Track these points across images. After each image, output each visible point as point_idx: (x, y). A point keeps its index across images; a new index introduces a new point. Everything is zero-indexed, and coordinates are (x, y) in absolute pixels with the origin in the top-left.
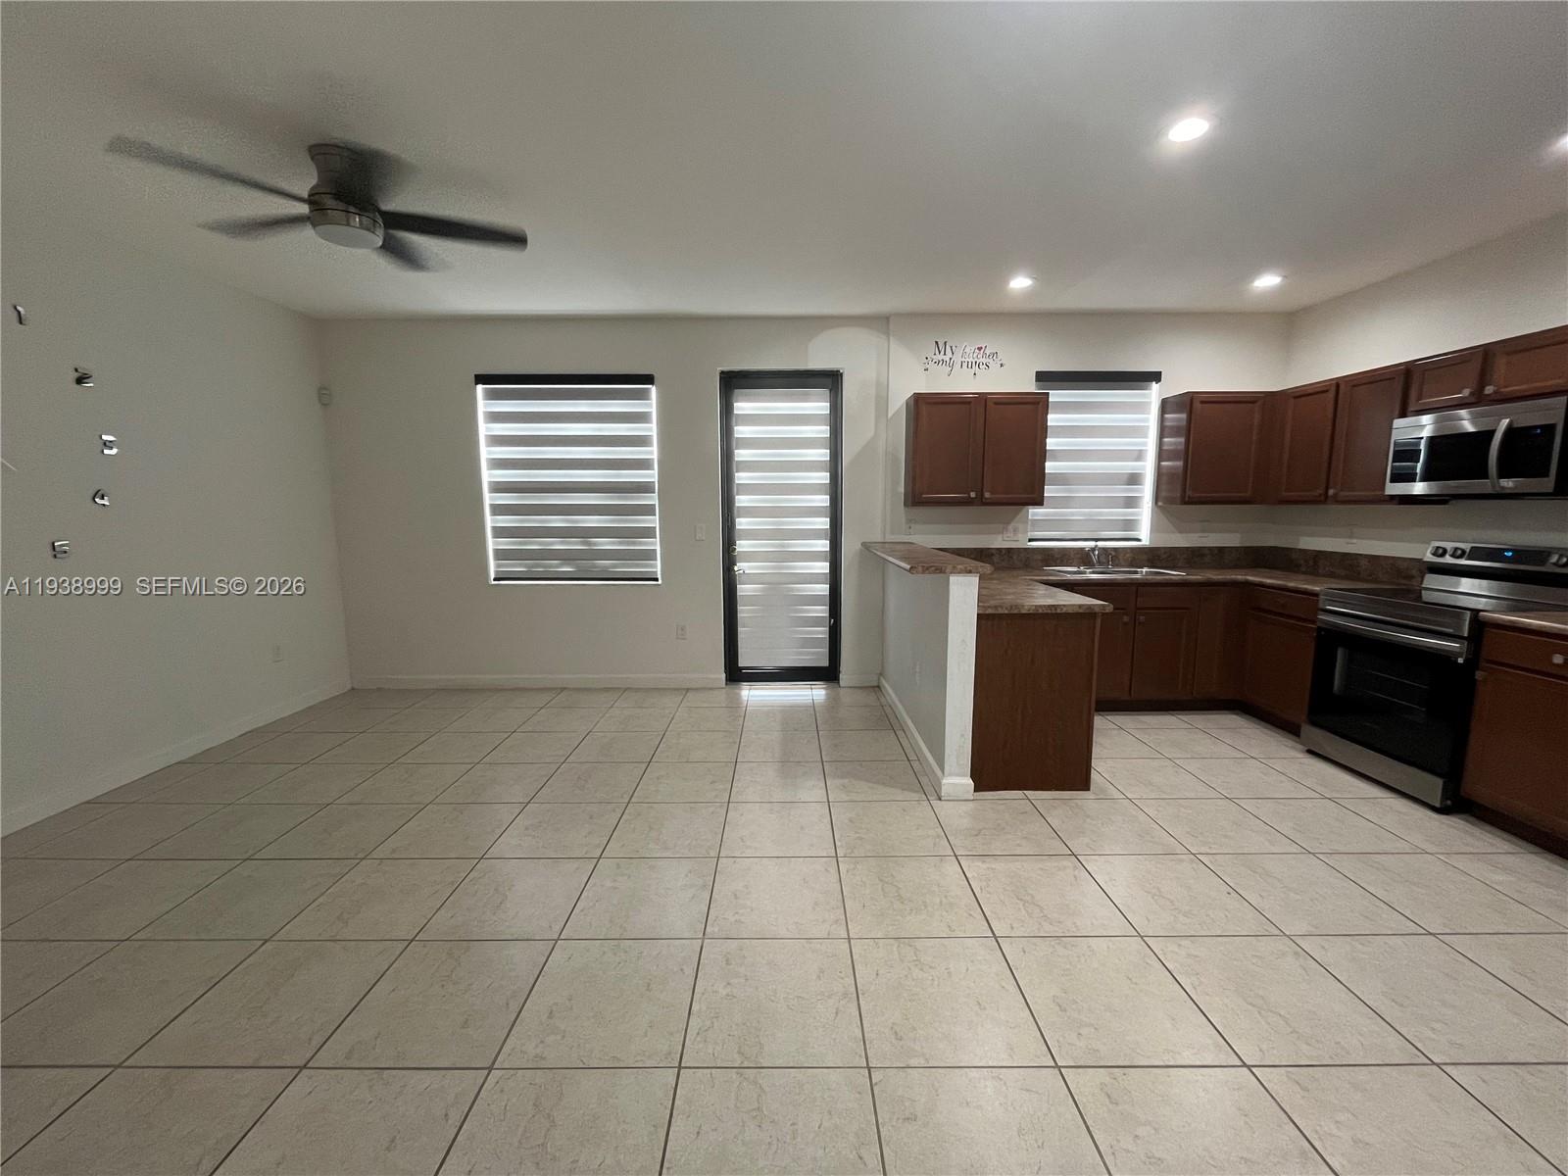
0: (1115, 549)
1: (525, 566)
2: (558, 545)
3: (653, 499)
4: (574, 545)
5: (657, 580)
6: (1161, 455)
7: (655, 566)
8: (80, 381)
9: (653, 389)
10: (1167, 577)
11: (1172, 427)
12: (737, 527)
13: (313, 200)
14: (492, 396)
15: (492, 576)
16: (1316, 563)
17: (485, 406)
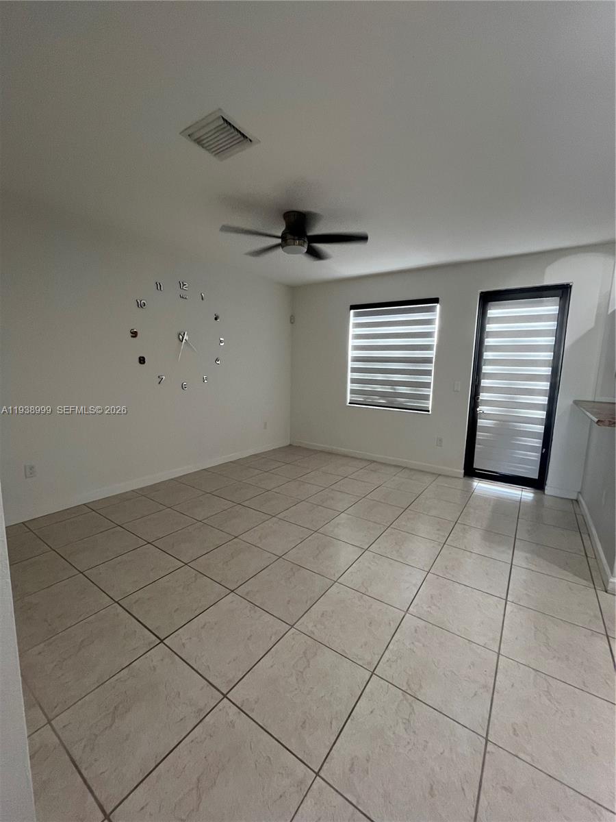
1: (363, 398)
2: (379, 388)
3: (431, 367)
4: (387, 389)
5: (428, 411)
7: (428, 404)
8: (216, 319)
9: (438, 306)
12: (482, 385)
13: (283, 237)
14: (357, 315)
15: (348, 402)
17: (354, 320)
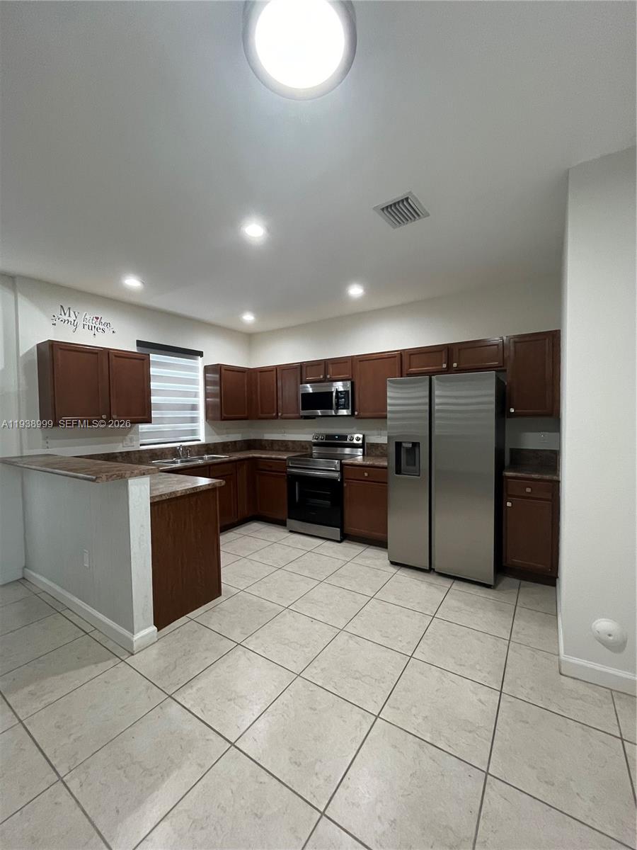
0: (189, 446)
6: (207, 395)
10: (219, 460)
11: (211, 381)
16: (272, 445)
